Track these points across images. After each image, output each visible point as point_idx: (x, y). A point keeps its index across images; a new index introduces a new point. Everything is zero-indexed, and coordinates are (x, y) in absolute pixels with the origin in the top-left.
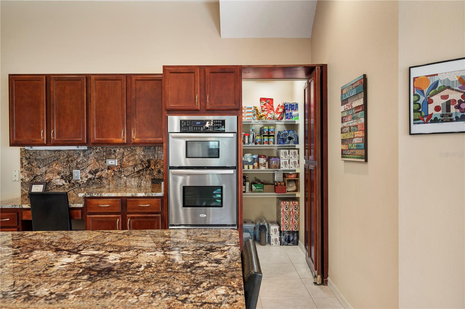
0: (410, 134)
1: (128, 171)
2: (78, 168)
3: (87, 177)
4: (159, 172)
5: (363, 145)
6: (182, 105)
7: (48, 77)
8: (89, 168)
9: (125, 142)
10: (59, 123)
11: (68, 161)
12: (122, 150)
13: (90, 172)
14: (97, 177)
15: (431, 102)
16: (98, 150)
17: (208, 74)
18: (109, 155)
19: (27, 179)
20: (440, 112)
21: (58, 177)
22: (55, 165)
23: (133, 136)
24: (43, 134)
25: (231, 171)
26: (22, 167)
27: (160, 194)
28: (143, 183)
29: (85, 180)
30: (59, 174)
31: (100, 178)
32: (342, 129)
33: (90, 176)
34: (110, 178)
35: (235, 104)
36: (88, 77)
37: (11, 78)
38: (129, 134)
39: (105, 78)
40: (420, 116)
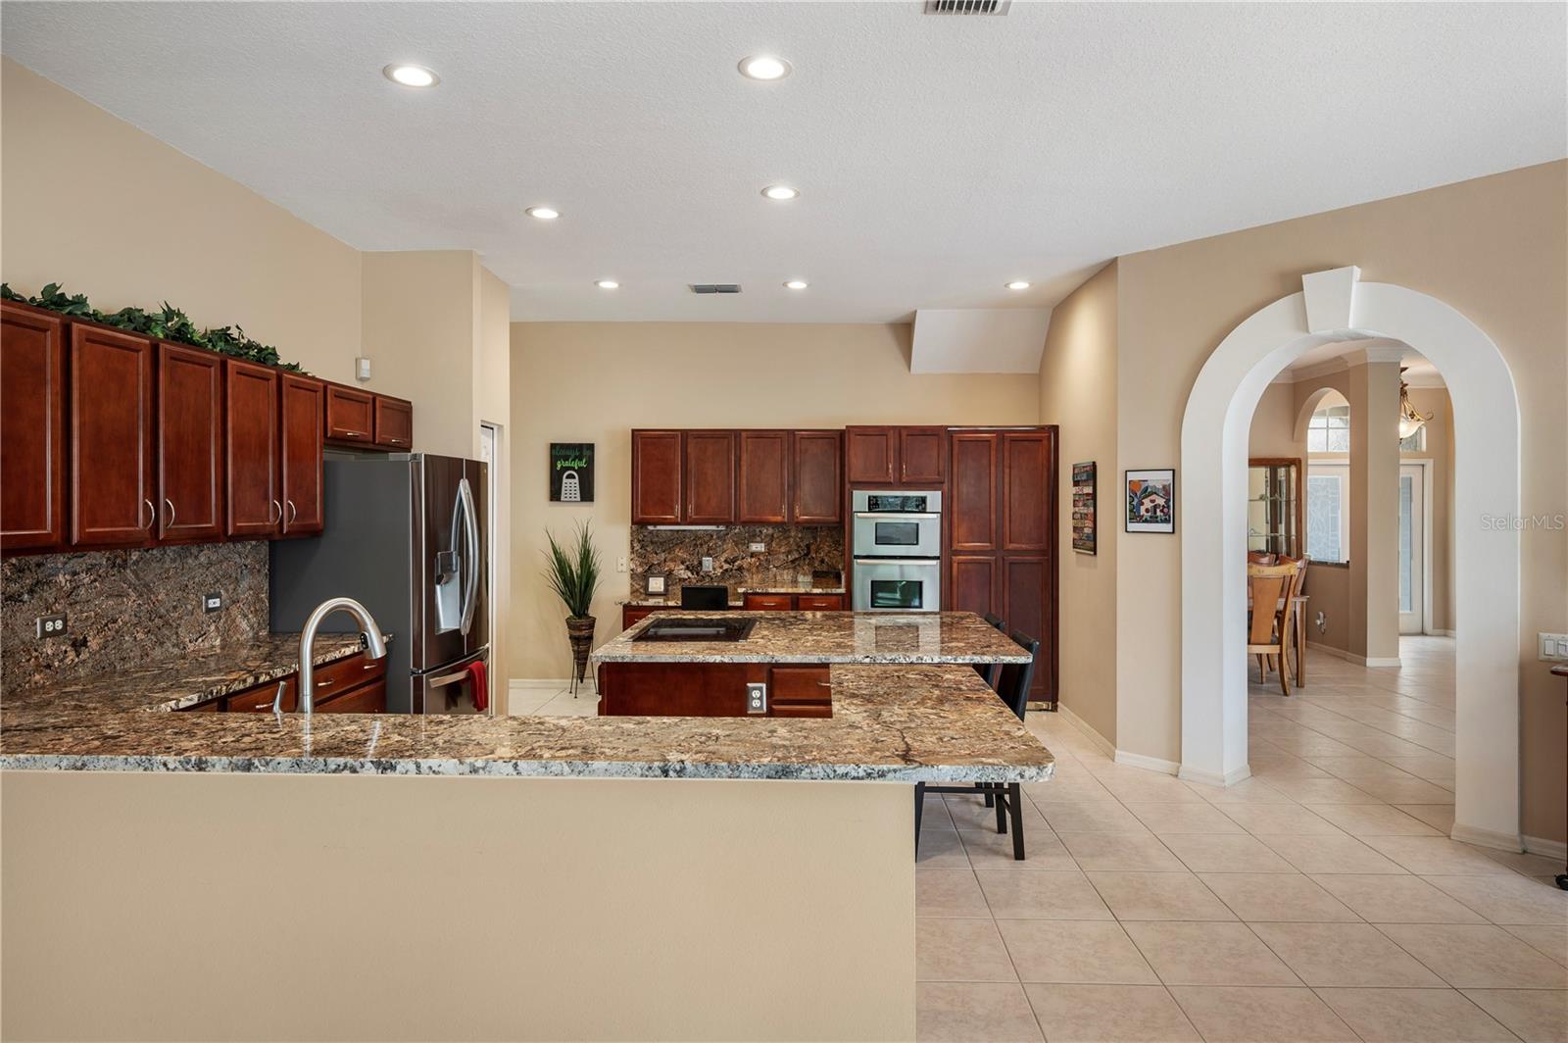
0: (1126, 531)
1: (778, 559)
2: (709, 555)
3: (721, 567)
4: (822, 561)
5: (1092, 536)
6: (871, 476)
7: (685, 434)
8: (725, 555)
9: (786, 520)
10: (698, 495)
11: (696, 545)
12: (771, 531)
13: (726, 561)
14: (735, 567)
15: (1143, 504)
16: (737, 531)
17: (904, 437)
18: (752, 538)
19: (640, 570)
20: (1149, 514)
21: (682, 567)
22: (677, 550)
24: (678, 508)
25: (934, 562)
26: (632, 553)
27: (842, 590)
28: (801, 578)
29: (719, 571)
30: (683, 563)
31: (740, 569)
32: (1074, 514)
33: (726, 566)
34: (754, 570)
35: (938, 475)
36: (737, 434)
37: (636, 434)
38: (791, 510)
39: (760, 435)
40: (1134, 515)
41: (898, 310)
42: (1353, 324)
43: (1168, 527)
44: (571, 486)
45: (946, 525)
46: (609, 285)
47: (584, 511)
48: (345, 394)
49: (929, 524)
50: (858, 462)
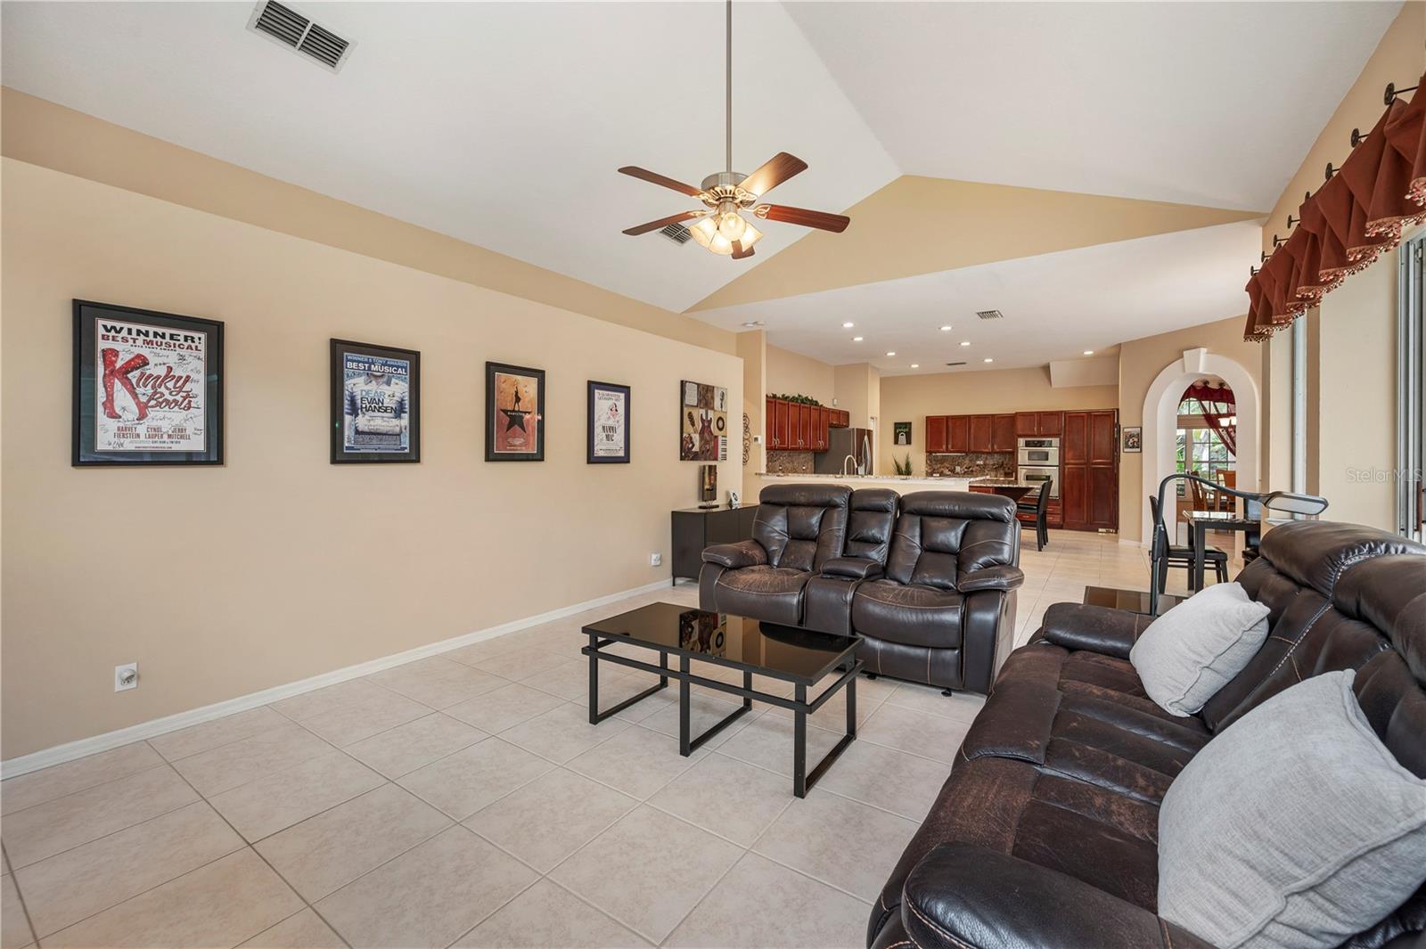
1: (989, 467)
2: (958, 465)
3: (964, 470)
4: (1009, 469)
6: (1026, 433)
7: (947, 417)
8: (965, 465)
9: (990, 451)
10: (953, 442)
11: (953, 461)
12: (985, 456)
13: (966, 468)
14: (970, 471)
16: (970, 455)
17: (1042, 416)
18: (977, 458)
21: (947, 470)
22: (945, 463)
23: (995, 447)
24: (944, 447)
25: (1056, 468)
26: (926, 464)
27: (1012, 479)
29: (963, 472)
30: (947, 468)
31: (972, 471)
33: (966, 470)
34: (978, 471)
35: (1059, 431)
36: (969, 416)
37: (927, 417)
38: (993, 446)
39: (978, 417)
40: (1127, 446)
41: (1044, 362)
42: (1201, 370)
43: (1139, 450)
44: (902, 438)
45: (1062, 452)
46: (915, 366)
47: (908, 447)
48: (834, 411)
49: (1054, 452)
50: (1020, 426)
